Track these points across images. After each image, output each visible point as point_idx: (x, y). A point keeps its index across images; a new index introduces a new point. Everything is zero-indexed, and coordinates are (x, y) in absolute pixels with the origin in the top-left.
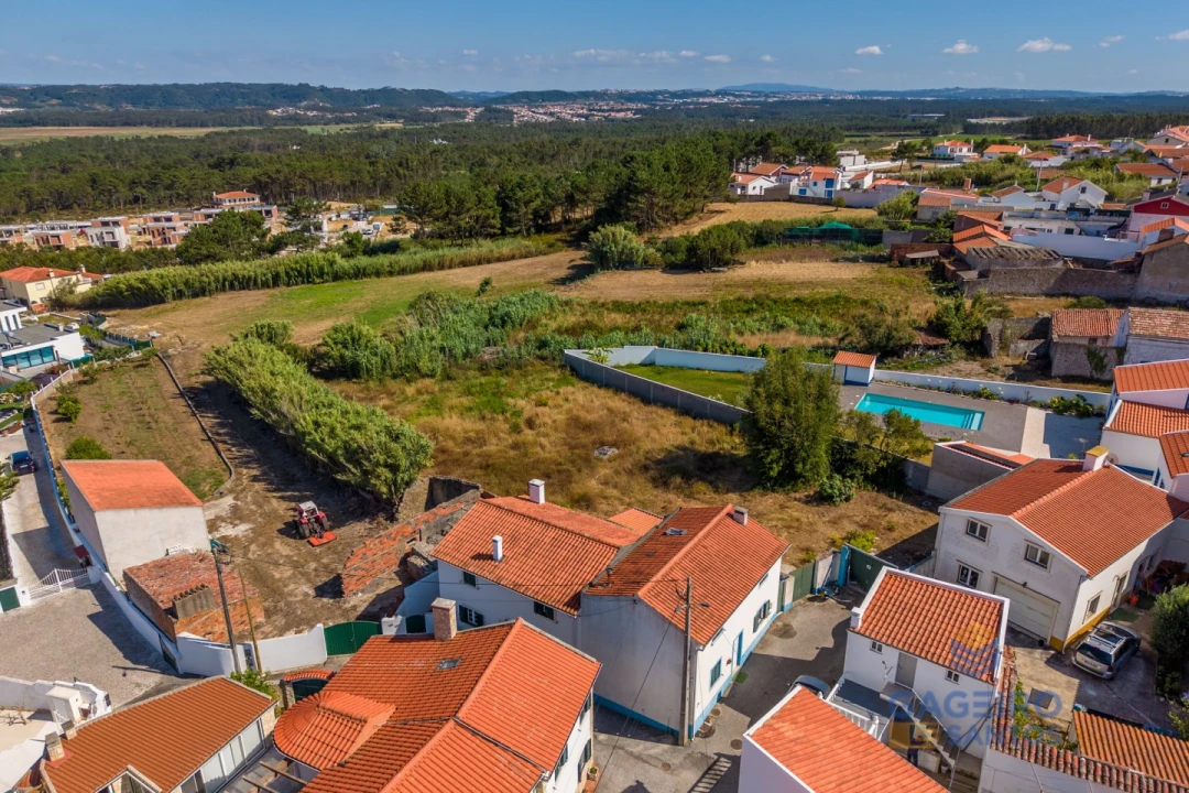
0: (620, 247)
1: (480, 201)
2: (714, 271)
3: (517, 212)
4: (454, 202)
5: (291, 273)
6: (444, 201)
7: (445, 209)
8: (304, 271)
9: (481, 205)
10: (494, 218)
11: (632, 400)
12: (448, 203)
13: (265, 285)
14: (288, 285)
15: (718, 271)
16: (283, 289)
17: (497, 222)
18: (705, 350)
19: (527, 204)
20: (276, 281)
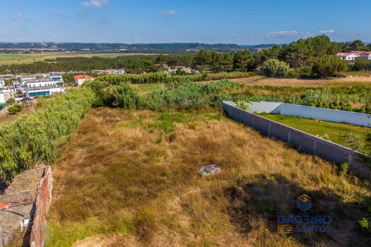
0: (277, 68)
1: (225, 58)
2: (327, 79)
3: (240, 63)
4: (215, 58)
5: (151, 79)
6: (211, 57)
7: (211, 60)
8: (155, 78)
9: (226, 59)
10: (230, 64)
11: (254, 132)
12: (213, 58)
13: (142, 82)
14: (149, 83)
15: (330, 79)
16: (147, 84)
17: (232, 66)
18: (318, 106)
19: (245, 60)
20: (145, 81)
